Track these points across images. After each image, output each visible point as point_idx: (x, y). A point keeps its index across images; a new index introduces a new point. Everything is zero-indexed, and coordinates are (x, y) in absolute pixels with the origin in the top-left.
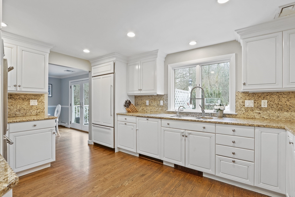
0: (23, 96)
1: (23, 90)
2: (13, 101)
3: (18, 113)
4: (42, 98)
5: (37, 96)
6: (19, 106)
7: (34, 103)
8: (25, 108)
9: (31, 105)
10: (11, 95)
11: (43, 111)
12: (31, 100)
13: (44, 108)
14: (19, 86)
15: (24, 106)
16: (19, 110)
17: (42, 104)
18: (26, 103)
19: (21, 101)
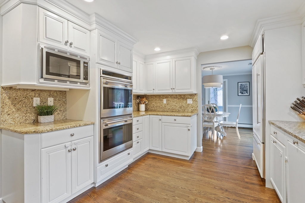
0: (183, 96)
1: (177, 91)
2: (178, 100)
3: (180, 109)
4: (196, 97)
5: (192, 96)
6: (180, 104)
7: (190, 101)
8: (184, 105)
9: (188, 103)
10: (176, 96)
11: (197, 109)
12: (188, 99)
13: (197, 106)
14: (174, 89)
15: (183, 104)
16: (181, 107)
17: (196, 102)
18: (185, 102)
19: (182, 100)
